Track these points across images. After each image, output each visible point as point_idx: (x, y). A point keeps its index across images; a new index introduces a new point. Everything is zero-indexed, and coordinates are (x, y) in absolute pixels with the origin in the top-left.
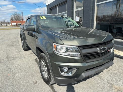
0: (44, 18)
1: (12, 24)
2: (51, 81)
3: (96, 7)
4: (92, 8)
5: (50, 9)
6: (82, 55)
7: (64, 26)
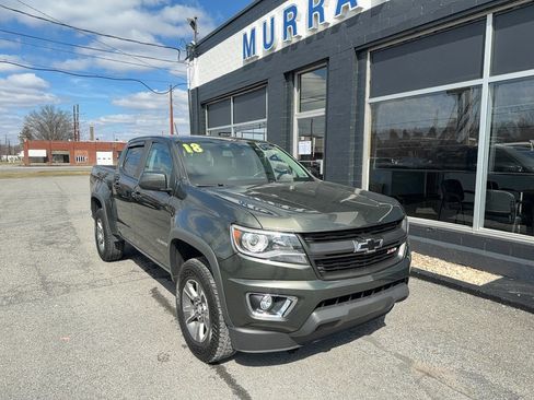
0: (195, 149)
1: (26, 153)
2: (220, 344)
3: (368, 109)
4: (354, 112)
5: (203, 105)
6: (312, 260)
7: (258, 173)
